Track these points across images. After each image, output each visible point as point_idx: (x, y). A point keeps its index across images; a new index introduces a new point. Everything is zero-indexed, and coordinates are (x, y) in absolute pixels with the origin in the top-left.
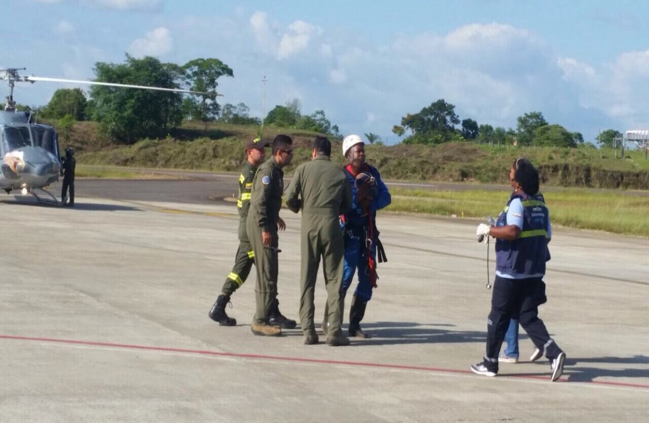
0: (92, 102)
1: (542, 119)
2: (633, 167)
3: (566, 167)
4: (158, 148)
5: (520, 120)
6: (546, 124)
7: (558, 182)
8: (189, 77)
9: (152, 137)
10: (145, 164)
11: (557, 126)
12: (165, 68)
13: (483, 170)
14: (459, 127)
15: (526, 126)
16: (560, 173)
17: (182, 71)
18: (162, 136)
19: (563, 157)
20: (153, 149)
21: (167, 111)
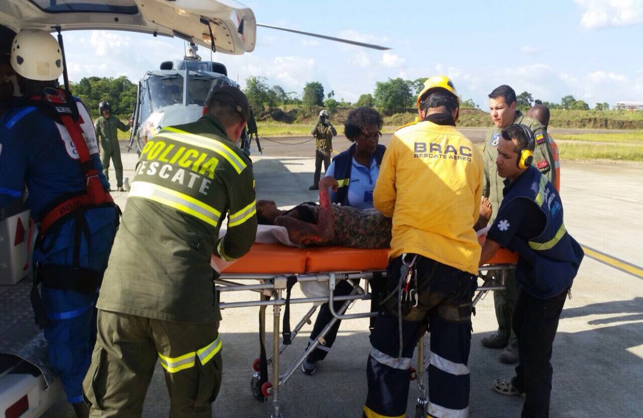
0: (375, 99)
1: (573, 98)
2: (628, 118)
3: (595, 119)
4: (402, 117)
5: (563, 99)
6: (575, 100)
7: (591, 126)
8: (416, 86)
9: (400, 113)
10: (396, 125)
11: (581, 101)
12: (405, 82)
13: (554, 122)
14: (533, 104)
15: (565, 102)
16: (592, 122)
17: (413, 84)
18: (404, 112)
19: (593, 115)
20: (400, 118)
21: (406, 101)
